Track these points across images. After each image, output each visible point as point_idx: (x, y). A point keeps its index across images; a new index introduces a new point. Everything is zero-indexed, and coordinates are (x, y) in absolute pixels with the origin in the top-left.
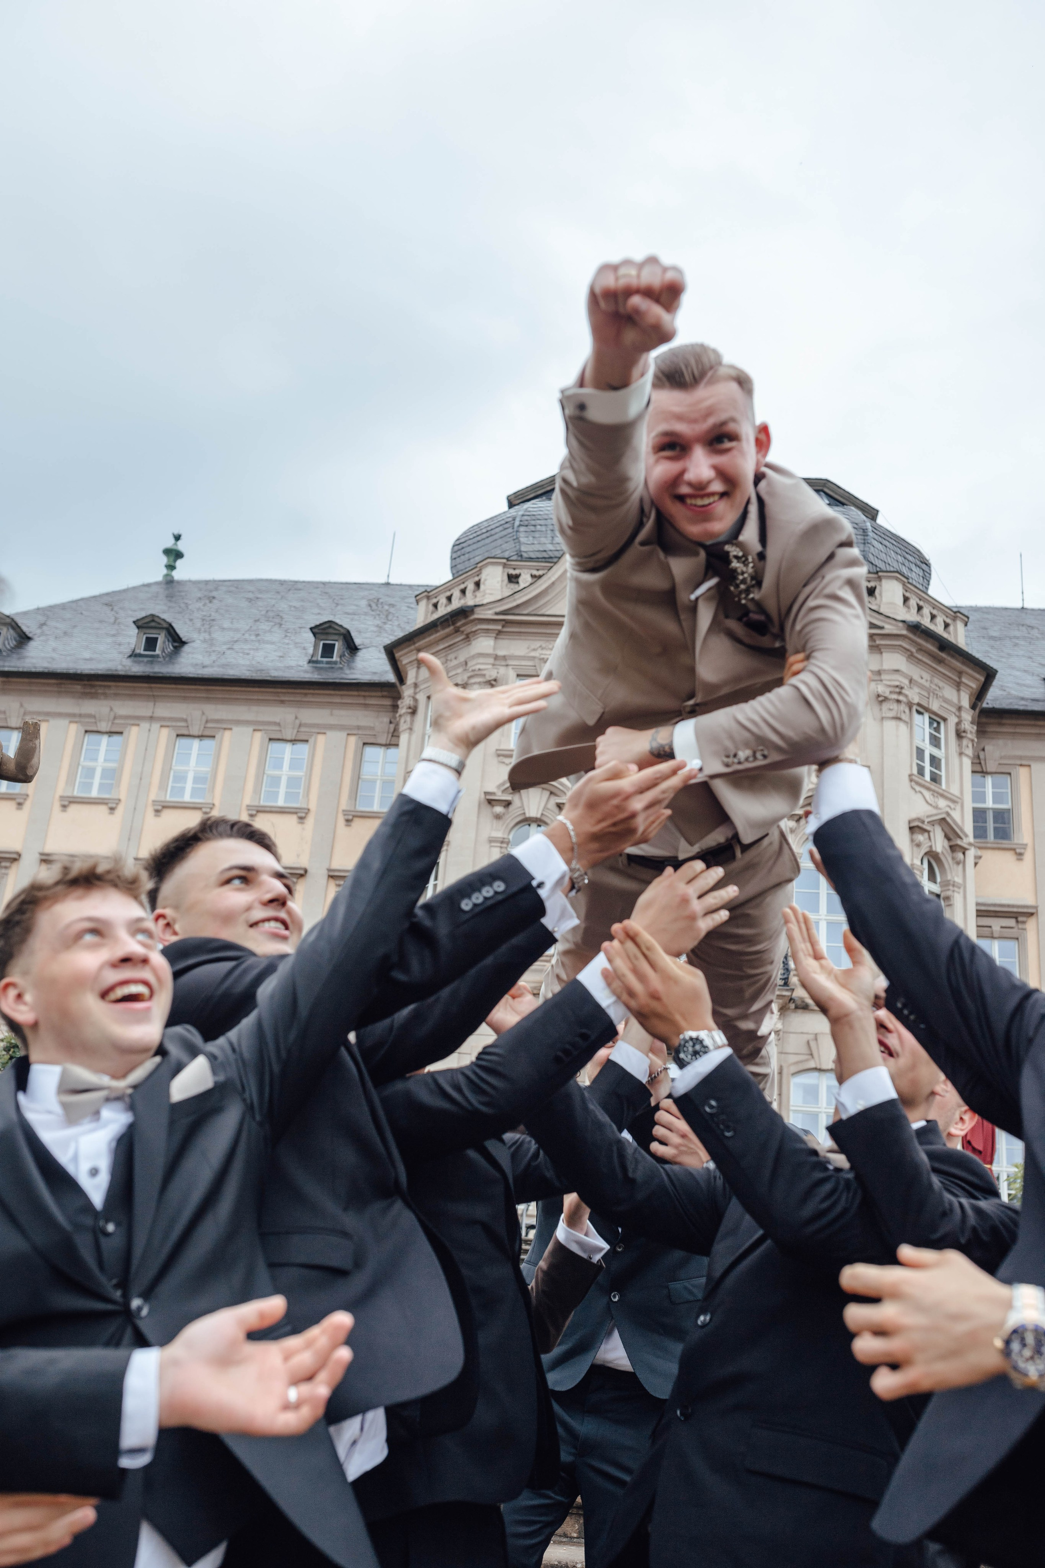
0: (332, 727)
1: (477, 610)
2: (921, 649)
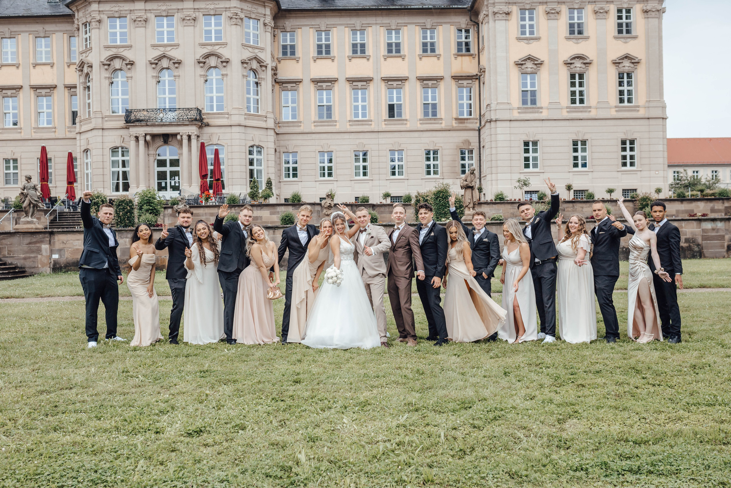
0: (57, 31)
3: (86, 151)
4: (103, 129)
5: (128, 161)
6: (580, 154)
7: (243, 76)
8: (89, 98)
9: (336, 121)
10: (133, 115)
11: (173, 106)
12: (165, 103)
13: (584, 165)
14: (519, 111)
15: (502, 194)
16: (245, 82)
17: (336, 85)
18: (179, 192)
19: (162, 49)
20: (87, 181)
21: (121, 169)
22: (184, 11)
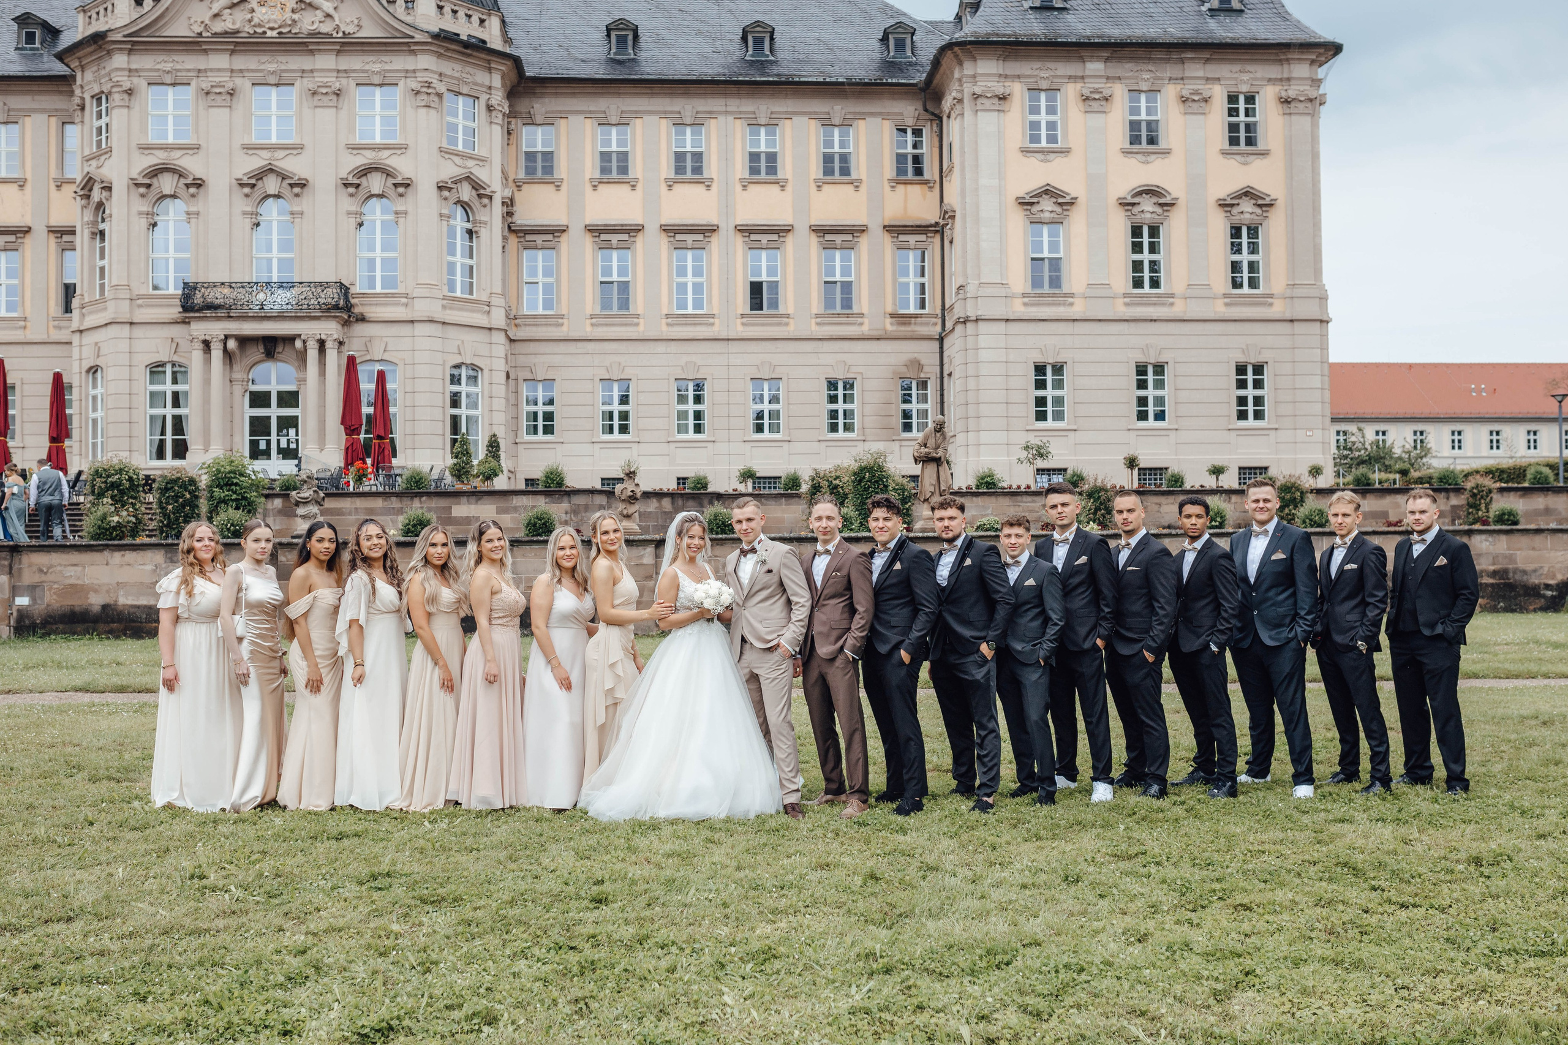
0: (35, 111)
1: (109, 34)
2: (448, 49)
3: (93, 370)
4: (131, 323)
5: (186, 393)
6: (1151, 393)
7: (441, 215)
8: (102, 257)
9: (638, 316)
10: (198, 295)
11: (286, 277)
12: (270, 271)
13: (1160, 416)
14: (1026, 300)
15: (991, 475)
16: (445, 229)
17: (640, 239)
18: (296, 462)
19: (265, 154)
20: (95, 436)
21: (169, 411)
22: (315, 74)
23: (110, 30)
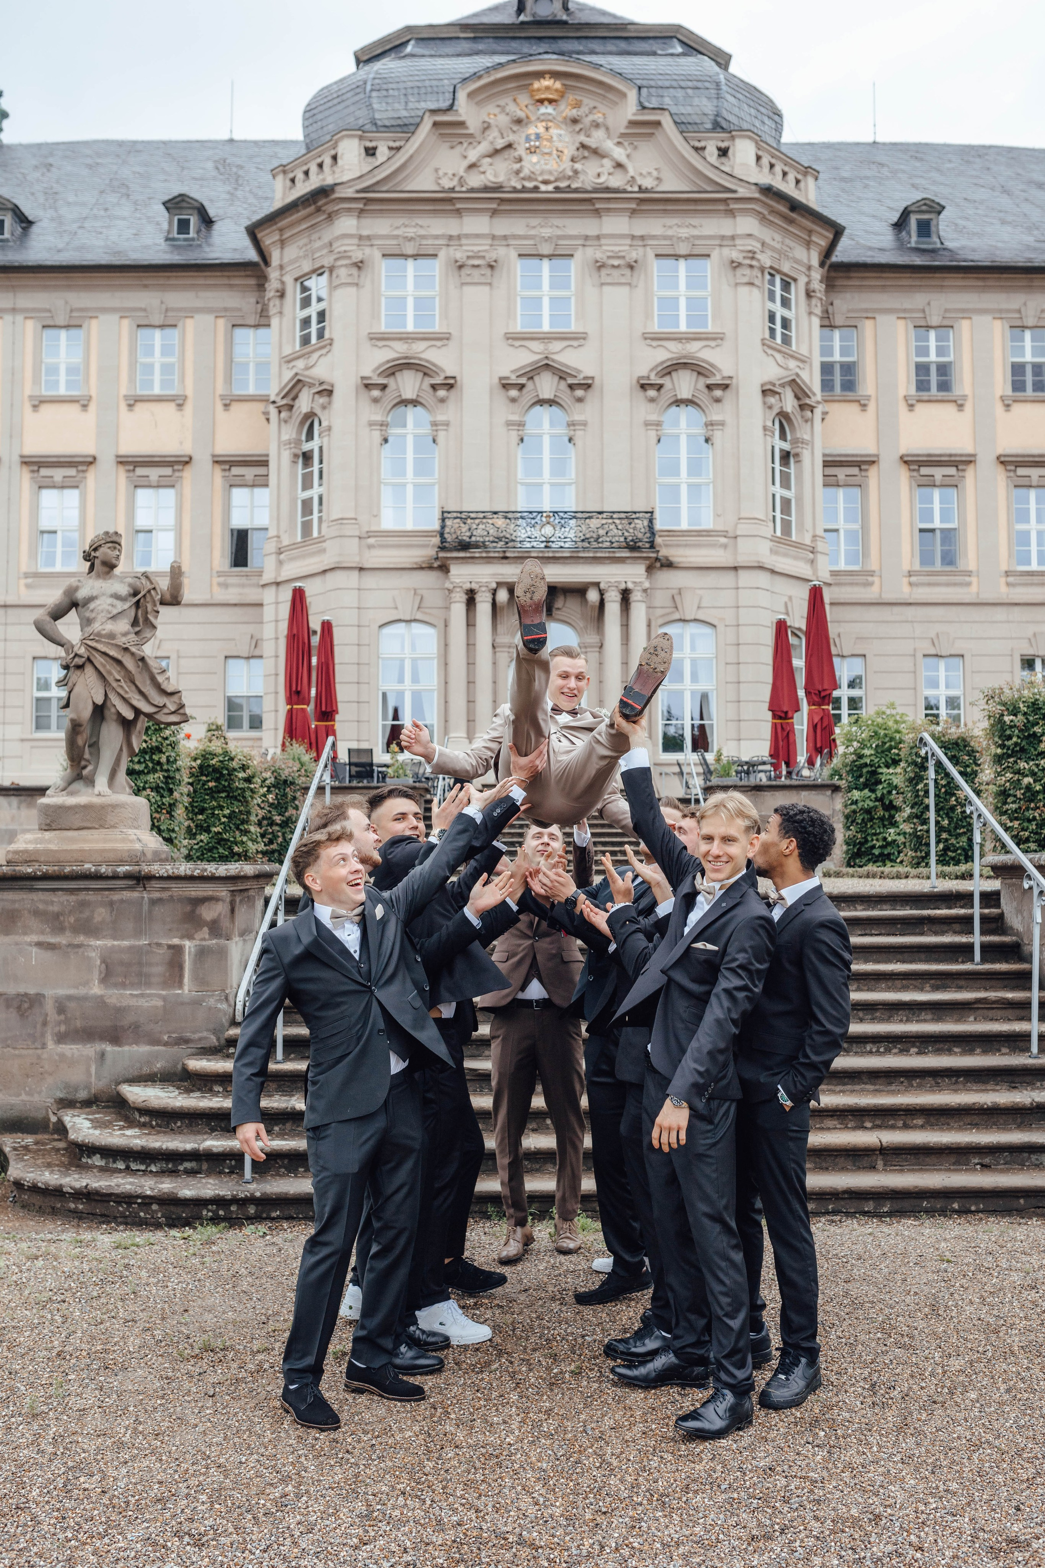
0: (199, 310)
1: (337, 188)
2: (773, 211)
4: (361, 569)
7: (764, 429)
8: (308, 486)
9: (969, 573)
10: (464, 528)
12: (540, 497)
16: (768, 447)
17: (970, 472)
19: (536, 346)
21: (405, 688)
22: (603, 241)
23: (336, 184)
